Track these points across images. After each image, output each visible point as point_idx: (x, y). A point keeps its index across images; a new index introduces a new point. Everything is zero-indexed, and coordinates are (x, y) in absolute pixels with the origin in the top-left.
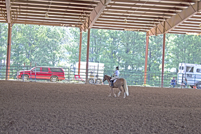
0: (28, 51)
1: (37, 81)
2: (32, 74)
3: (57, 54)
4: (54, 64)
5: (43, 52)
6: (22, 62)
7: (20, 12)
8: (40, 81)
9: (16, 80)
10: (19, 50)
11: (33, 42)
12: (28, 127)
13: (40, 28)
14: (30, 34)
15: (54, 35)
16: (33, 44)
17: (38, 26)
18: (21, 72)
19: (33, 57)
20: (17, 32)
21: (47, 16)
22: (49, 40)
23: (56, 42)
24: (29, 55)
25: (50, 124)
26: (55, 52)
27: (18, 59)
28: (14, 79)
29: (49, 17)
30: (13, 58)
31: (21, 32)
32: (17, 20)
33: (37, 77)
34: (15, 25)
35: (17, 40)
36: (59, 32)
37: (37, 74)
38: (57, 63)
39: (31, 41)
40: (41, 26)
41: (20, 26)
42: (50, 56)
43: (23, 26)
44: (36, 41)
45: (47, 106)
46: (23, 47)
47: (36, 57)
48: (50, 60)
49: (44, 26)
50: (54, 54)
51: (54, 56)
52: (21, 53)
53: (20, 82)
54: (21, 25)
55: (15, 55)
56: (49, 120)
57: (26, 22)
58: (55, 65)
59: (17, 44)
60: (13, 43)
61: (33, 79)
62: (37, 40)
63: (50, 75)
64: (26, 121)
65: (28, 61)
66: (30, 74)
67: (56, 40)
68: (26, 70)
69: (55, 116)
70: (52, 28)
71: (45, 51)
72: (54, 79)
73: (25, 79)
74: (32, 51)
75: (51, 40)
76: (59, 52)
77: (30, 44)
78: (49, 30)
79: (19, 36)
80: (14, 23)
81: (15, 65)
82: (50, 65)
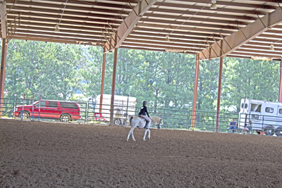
0: (29, 78)
1: (41, 120)
2: (35, 110)
3: (70, 83)
4: (65, 96)
5: (50, 80)
6: (20, 92)
7: (19, 22)
8: (45, 121)
9: (11, 118)
10: (16, 76)
11: (36, 65)
12: (29, 184)
13: (46, 47)
14: (32, 54)
15: (67, 56)
16: (37, 68)
17: (44, 43)
18: (19, 108)
19: (36, 87)
20: (15, 51)
21: (57, 30)
22: (59, 63)
23: (68, 65)
24: (30, 83)
25: (60, 181)
26: (66, 79)
27: (14, 89)
28: (9, 116)
29: (61, 30)
30: (7, 87)
31: (20, 51)
32: (15, 34)
33: (42, 115)
34: (11, 41)
35: (14, 62)
36: (73, 51)
37: (42, 110)
38: (70, 95)
39: (34, 64)
40: (48, 43)
41: (18, 43)
42: (60, 86)
43: (23, 43)
44: (40, 64)
45: (55, 155)
46: (22, 72)
47: (40, 86)
48: (60, 91)
49: (53, 43)
50: (66, 83)
51: (66, 85)
52: (19, 81)
53: (18, 121)
54: (21, 41)
55: (10, 83)
56: (59, 176)
57: (27, 38)
58: (67, 98)
59: (14, 68)
60: (7, 67)
61: (36, 117)
62: (42, 63)
63: (60, 112)
64: (26, 175)
65: (29, 92)
66: (31, 110)
67: (68, 63)
68: (26, 105)
69: (67, 170)
70: (64, 46)
71: (53, 78)
72: (65, 118)
73: (24, 117)
74: (35, 78)
75: (62, 62)
76: (73, 79)
77: (32, 69)
78: (59, 49)
79: (17, 56)
80: (11, 38)
81: (10, 97)
82: (60, 99)
